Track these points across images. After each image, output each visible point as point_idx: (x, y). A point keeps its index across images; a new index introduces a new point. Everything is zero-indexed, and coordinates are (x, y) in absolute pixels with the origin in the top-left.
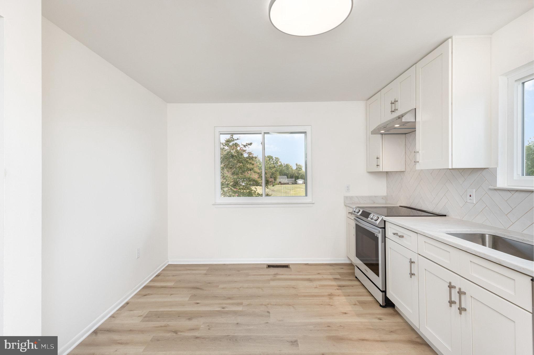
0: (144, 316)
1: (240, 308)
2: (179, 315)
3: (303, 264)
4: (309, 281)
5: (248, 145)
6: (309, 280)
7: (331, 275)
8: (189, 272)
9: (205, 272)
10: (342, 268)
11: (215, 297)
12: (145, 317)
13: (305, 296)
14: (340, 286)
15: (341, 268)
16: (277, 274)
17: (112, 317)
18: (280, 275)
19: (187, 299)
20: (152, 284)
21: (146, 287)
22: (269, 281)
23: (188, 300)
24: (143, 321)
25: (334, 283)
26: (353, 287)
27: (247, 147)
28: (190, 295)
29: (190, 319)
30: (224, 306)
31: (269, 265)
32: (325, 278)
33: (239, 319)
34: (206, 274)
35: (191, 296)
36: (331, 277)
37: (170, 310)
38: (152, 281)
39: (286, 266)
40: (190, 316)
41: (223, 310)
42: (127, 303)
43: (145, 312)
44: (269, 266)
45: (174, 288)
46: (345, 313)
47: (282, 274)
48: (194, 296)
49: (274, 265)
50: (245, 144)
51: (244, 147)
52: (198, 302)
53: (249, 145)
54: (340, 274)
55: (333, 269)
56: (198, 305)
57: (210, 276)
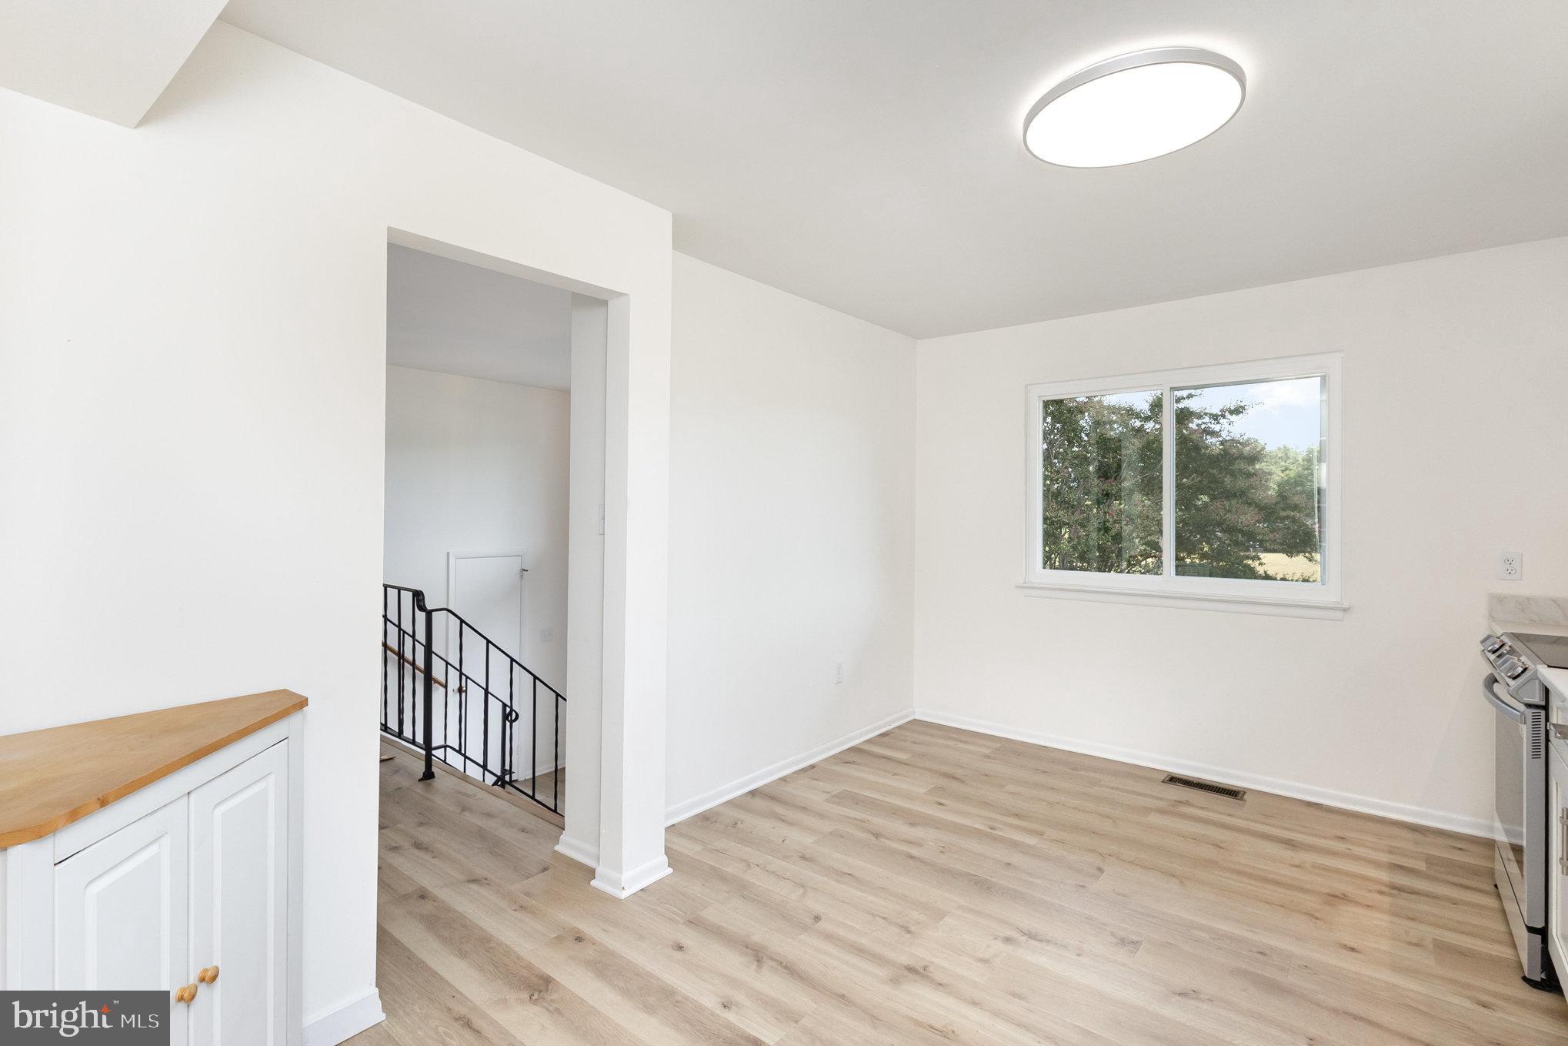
0: (833, 794)
1: (1032, 841)
2: (895, 812)
3: (1300, 801)
4: (1285, 846)
5: (1227, 414)
6: (1290, 844)
7: (1390, 852)
8: (952, 743)
9: (987, 751)
10: (1461, 849)
11: (986, 804)
12: (835, 796)
13: (1239, 873)
14: (1400, 889)
15: (1455, 848)
16: (1187, 803)
17: (784, 779)
18: (1193, 806)
19: (923, 791)
20: (866, 747)
21: (854, 750)
22: (1147, 810)
23: (925, 793)
24: (828, 801)
25: (1384, 876)
26: (1455, 906)
27: (1222, 421)
28: (932, 786)
29: (912, 824)
30: (996, 825)
31: (1173, 775)
32: (1357, 853)
33: (1017, 859)
34: (987, 756)
35: (933, 788)
36: (1385, 858)
37: (882, 798)
38: (868, 741)
39: (1232, 793)
40: (914, 820)
41: (990, 830)
42: (813, 767)
43: (837, 788)
44: (1173, 780)
45: (906, 764)
46: (1353, 950)
47: (1202, 808)
48: (939, 790)
49: (1190, 779)
50: (1216, 411)
51: (1214, 419)
52: (942, 801)
53: (1232, 412)
54: (1430, 860)
55: (1416, 843)
56: (941, 807)
57: (996, 761)
